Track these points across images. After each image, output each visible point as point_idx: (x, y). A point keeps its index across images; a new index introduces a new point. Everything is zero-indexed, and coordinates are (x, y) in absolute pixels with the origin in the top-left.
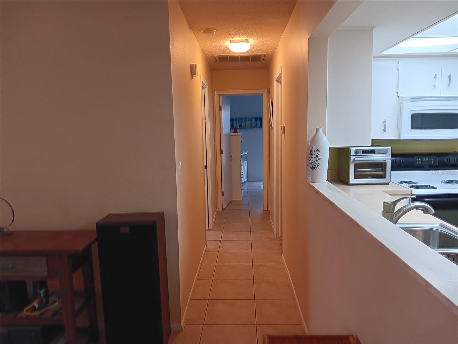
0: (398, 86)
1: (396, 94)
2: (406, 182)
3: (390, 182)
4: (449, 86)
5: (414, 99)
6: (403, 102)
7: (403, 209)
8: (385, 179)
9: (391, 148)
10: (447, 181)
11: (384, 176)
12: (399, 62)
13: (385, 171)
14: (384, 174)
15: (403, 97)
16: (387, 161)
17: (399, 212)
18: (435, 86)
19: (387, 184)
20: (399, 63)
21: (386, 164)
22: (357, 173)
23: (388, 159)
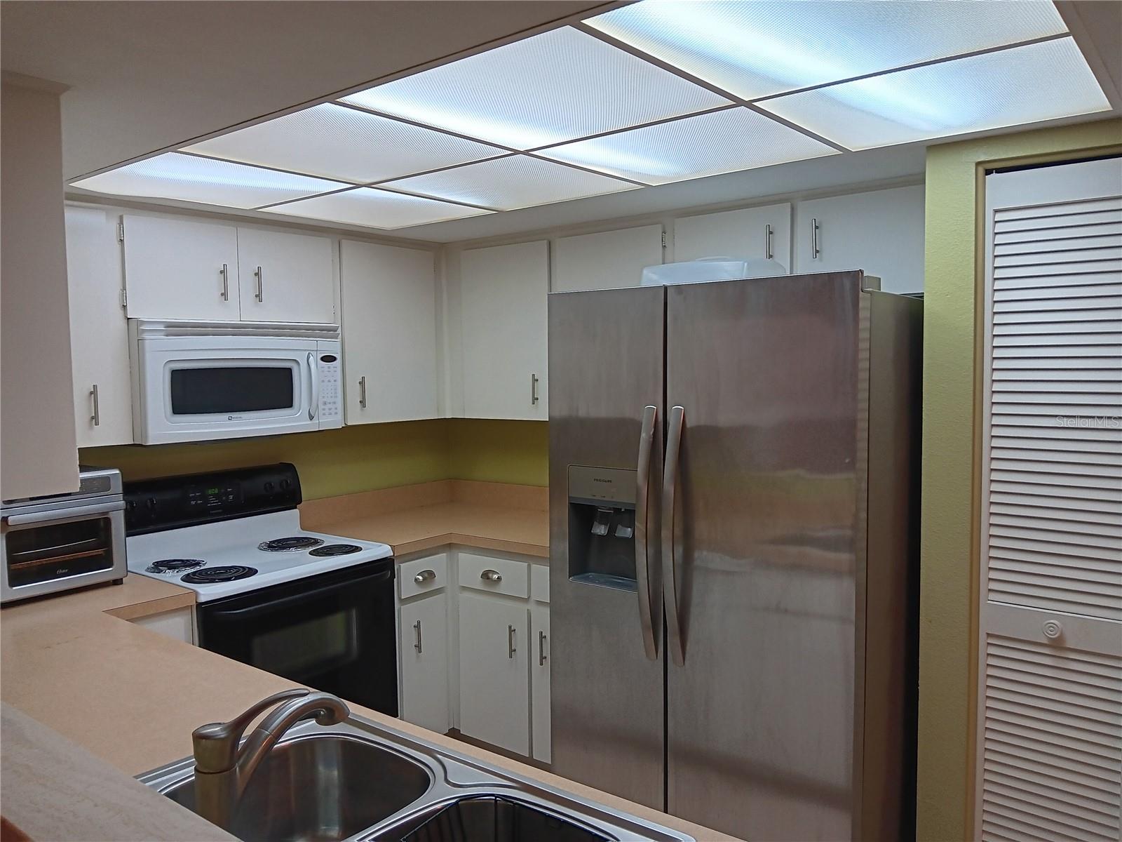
0: (124, 288)
1: (120, 312)
2: (171, 565)
3: (128, 571)
4: (259, 296)
5: (176, 329)
6: (146, 336)
7: (263, 736)
8: (110, 569)
9: (120, 470)
10: (274, 542)
11: (106, 561)
12: (121, 218)
13: (107, 543)
14: (104, 554)
15: (143, 322)
16: (111, 515)
17: (250, 753)
18: (224, 295)
19: (118, 582)
20: (121, 223)
21: (108, 521)
22: (13, 566)
23: (114, 506)
